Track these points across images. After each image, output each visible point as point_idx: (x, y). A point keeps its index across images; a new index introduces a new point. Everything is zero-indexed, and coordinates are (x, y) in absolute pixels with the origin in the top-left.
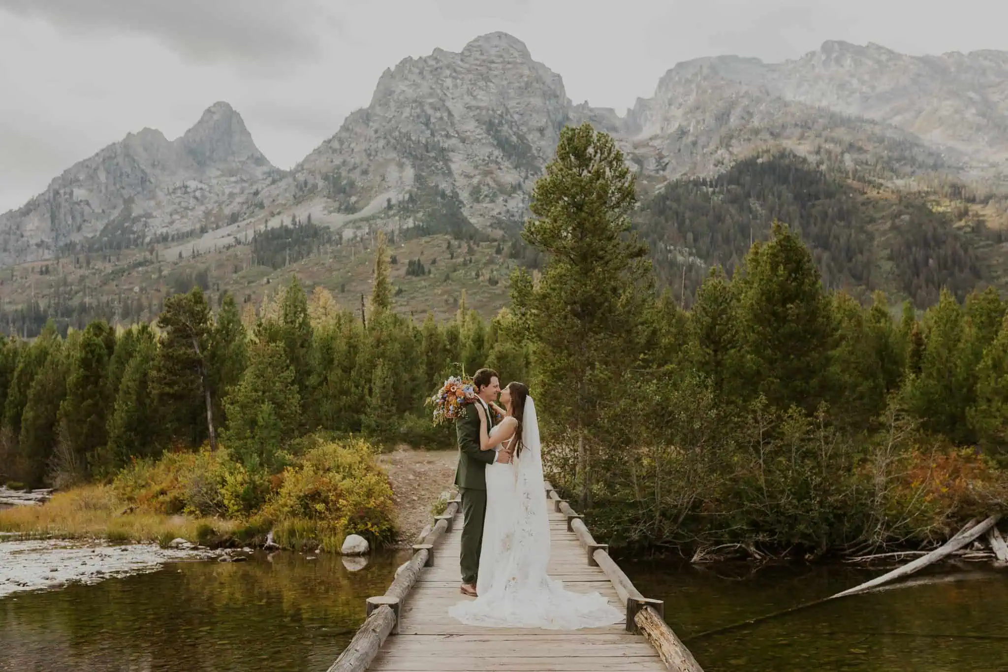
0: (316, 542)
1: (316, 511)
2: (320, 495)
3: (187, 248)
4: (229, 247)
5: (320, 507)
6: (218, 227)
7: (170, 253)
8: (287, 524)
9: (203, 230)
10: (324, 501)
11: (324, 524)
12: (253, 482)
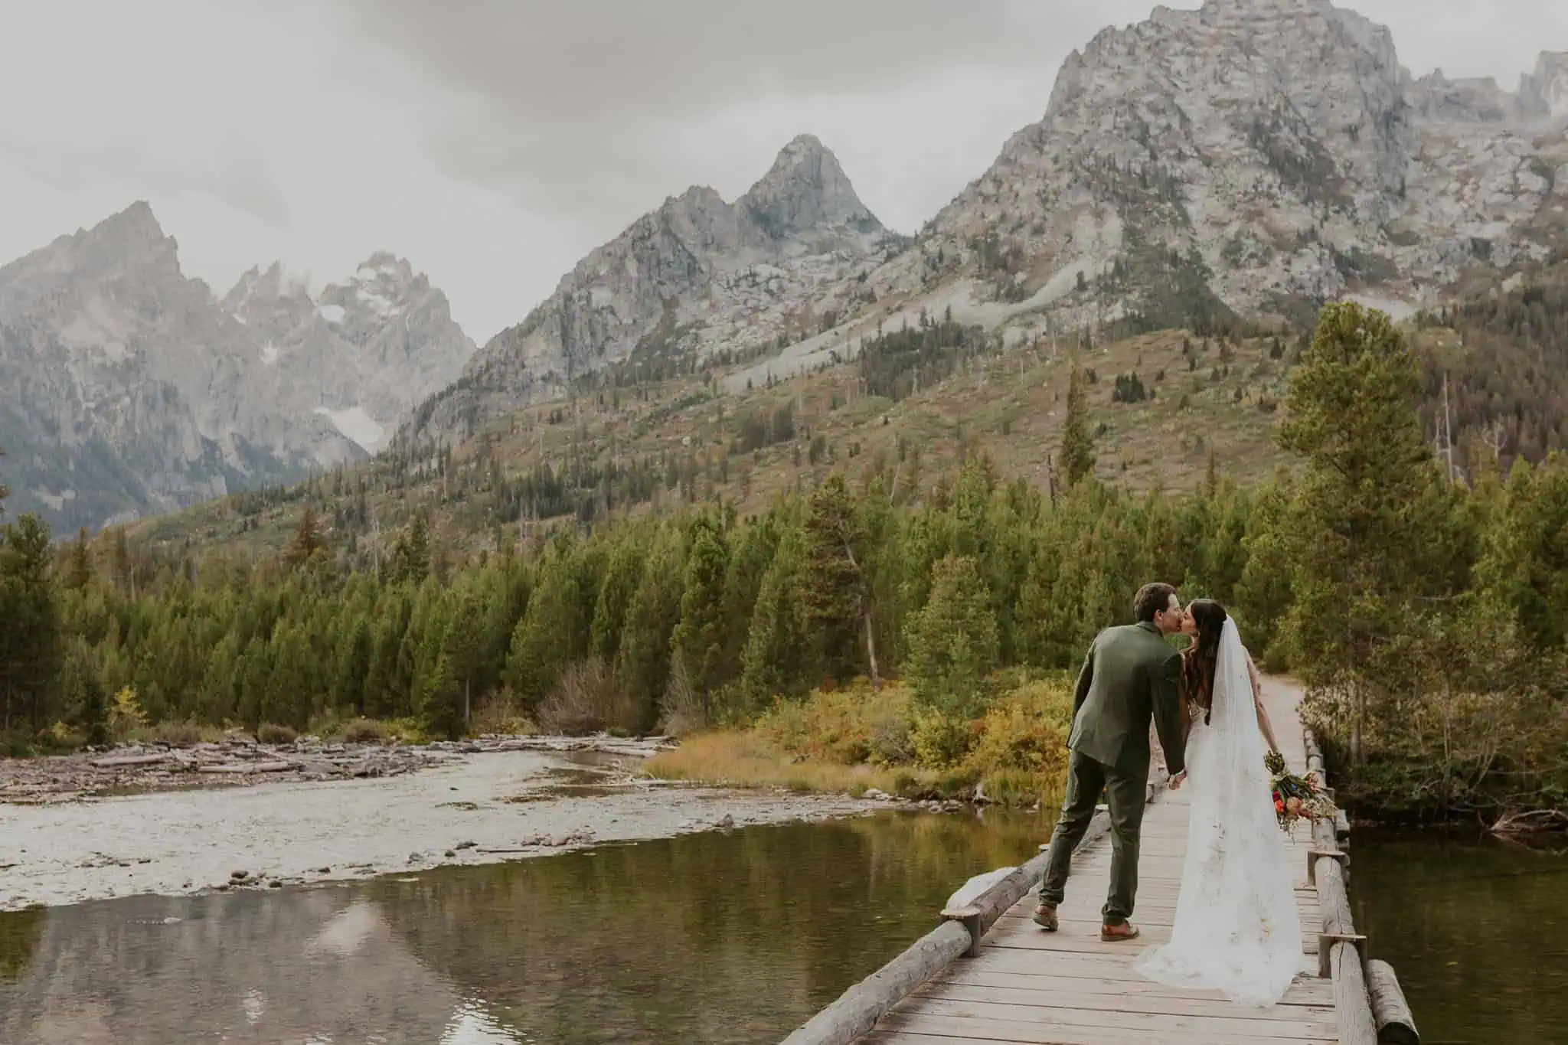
0: (1032, 797)
1: (1031, 761)
2: (1034, 743)
3: (758, 373)
4: (822, 368)
5: (1036, 756)
6: (804, 337)
7: (735, 382)
8: (998, 775)
9: (783, 343)
10: (1039, 750)
11: (1042, 776)
12: (951, 728)
